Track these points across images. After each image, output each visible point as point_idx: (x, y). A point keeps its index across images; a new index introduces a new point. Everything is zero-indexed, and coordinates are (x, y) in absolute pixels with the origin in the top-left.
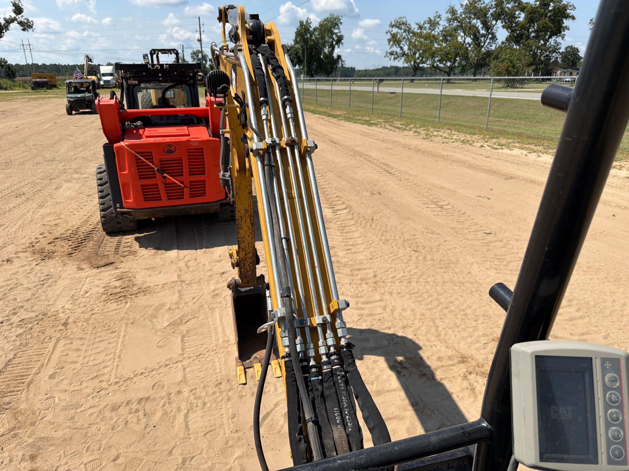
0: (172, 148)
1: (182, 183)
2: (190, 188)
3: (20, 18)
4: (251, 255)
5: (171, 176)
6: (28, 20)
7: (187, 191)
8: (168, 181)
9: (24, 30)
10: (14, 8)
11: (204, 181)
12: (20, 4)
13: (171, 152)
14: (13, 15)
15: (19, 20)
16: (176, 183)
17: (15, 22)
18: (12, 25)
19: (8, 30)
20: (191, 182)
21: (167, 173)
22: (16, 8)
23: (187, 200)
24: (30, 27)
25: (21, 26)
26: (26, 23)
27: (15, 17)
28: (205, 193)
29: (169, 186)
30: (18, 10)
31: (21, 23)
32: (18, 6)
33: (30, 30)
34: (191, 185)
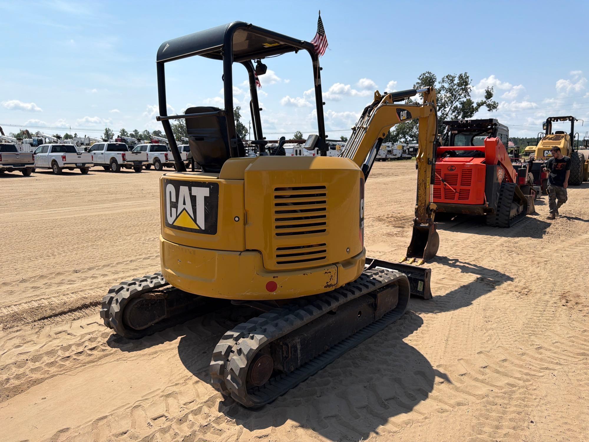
0: (453, 168)
1: (455, 189)
2: (460, 194)
3: (489, 102)
4: (423, 205)
5: (449, 185)
6: (494, 102)
7: (457, 195)
8: (447, 187)
9: (489, 110)
10: (486, 94)
11: (469, 190)
12: (491, 92)
13: (452, 170)
14: (484, 100)
15: (487, 103)
16: (451, 189)
17: (485, 105)
18: (481, 107)
19: (478, 111)
20: (460, 190)
21: (447, 183)
22: (488, 94)
23: (456, 201)
24: (495, 107)
25: (488, 107)
26: (492, 105)
27: (485, 101)
28: (468, 198)
29: (447, 190)
30: (489, 95)
31: (489, 106)
32: (490, 92)
33: (494, 110)
34: (460, 192)
